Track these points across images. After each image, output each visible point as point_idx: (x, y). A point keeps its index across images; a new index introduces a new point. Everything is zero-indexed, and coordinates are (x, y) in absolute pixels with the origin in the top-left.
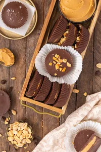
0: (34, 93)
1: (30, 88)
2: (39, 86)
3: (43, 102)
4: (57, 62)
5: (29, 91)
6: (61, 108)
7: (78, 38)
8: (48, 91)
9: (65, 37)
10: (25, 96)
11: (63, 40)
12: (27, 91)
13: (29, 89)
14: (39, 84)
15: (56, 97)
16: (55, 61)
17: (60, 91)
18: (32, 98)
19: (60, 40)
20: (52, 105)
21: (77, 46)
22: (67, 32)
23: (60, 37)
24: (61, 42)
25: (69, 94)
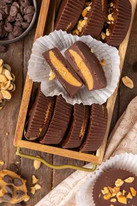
0: (41, 130)
1: (31, 121)
2: (47, 115)
3: (59, 146)
4: (115, 197)
5: (30, 127)
6: (95, 153)
7: (110, 17)
8: (66, 124)
9: (85, 18)
10: (24, 138)
11: (83, 24)
12: (26, 128)
13: (30, 124)
14: (48, 112)
15: (82, 133)
16: (111, 198)
18: (37, 141)
20: (77, 149)
21: (111, 32)
22: (89, 8)
23: (77, 19)
24: (80, 28)
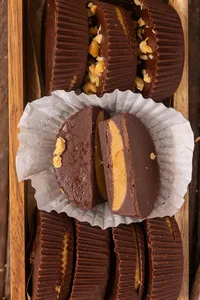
0: (58, 289)
1: (37, 276)
2: (64, 259)
5: (36, 289)
7: (144, 47)
8: (104, 271)
9: (100, 59)
11: (97, 70)
14: (65, 253)
15: (138, 281)
17: (147, 252)
19: (87, 72)
21: (151, 74)
22: (99, 38)
25: (182, 265)
